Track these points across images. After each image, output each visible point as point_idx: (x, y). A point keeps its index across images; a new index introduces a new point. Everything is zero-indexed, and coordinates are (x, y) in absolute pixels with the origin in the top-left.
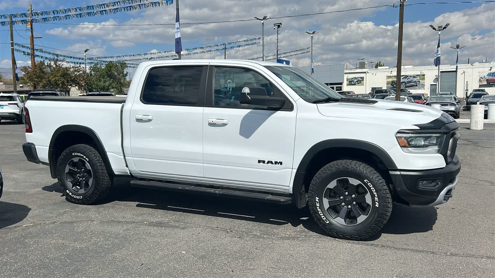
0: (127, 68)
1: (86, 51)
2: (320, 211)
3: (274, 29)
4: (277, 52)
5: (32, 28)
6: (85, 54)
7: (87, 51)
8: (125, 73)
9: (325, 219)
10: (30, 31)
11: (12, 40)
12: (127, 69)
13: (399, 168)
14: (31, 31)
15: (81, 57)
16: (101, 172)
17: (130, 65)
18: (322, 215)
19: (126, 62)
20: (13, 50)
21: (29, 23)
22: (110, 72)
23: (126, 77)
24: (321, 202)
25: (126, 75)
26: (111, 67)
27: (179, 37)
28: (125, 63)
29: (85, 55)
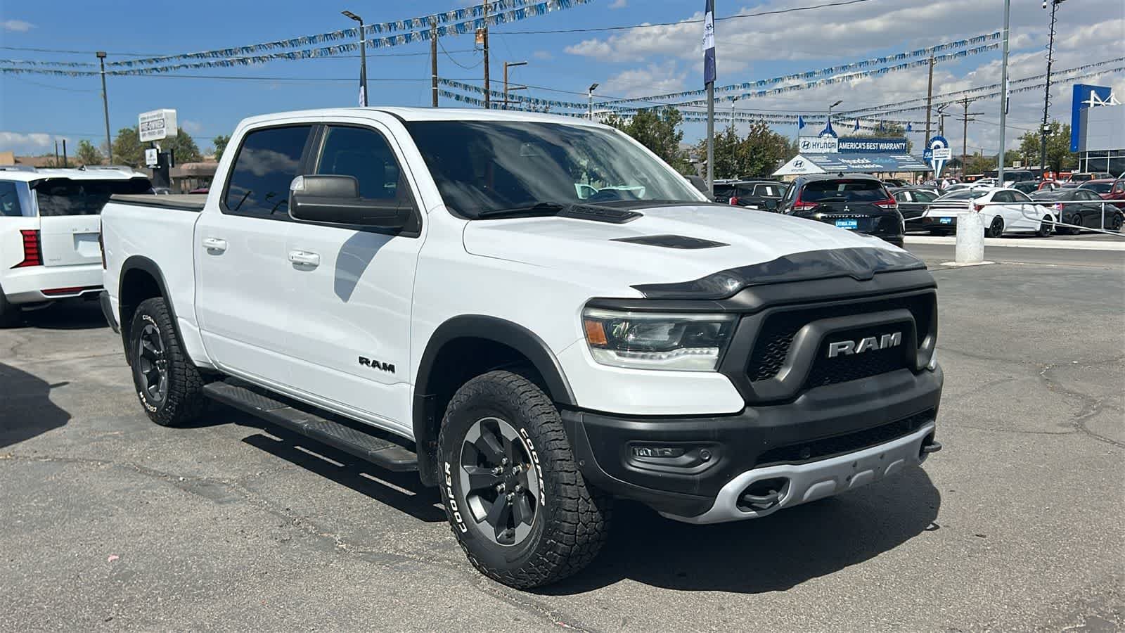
0: (679, 123)
1: (591, 89)
2: (452, 499)
3: (1045, 7)
4: (1049, 66)
5: (486, 46)
6: (590, 96)
7: (594, 89)
8: (676, 133)
9: (460, 521)
10: (483, 51)
11: (435, 72)
12: (681, 123)
13: (580, 405)
14: (485, 51)
15: (581, 103)
16: (176, 359)
17: (687, 116)
18: (455, 509)
19: (679, 108)
20: (435, 92)
21: (481, 35)
22: (641, 133)
23: (678, 142)
24: (455, 475)
25: (679, 138)
26: (643, 122)
27: (710, 47)
28: (677, 110)
29: (591, 98)
